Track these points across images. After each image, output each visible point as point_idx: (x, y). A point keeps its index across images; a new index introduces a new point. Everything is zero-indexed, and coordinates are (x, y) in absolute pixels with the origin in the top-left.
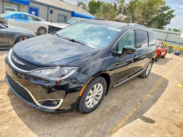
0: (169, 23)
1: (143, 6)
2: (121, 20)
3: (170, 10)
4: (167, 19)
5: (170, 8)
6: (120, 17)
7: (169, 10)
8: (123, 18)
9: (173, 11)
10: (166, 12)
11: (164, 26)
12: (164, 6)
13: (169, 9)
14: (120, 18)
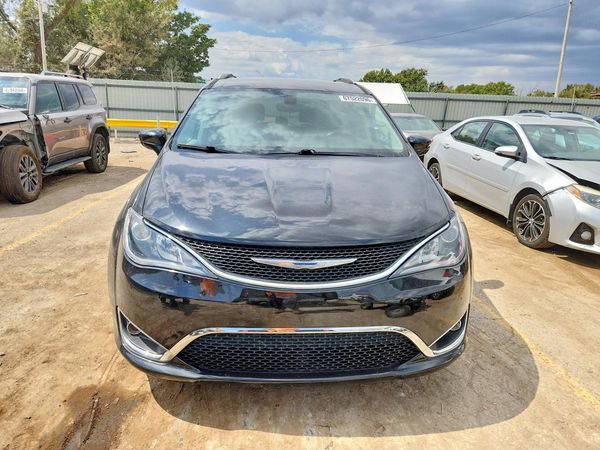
0: (207, 64)
1: (117, 14)
2: (86, 64)
3: (197, 24)
4: (197, 52)
5: (197, 19)
6: (80, 53)
7: (194, 25)
8: (91, 58)
9: (206, 28)
10: (188, 32)
11: (195, 75)
12: (177, 13)
13: (193, 21)
14: (82, 57)
